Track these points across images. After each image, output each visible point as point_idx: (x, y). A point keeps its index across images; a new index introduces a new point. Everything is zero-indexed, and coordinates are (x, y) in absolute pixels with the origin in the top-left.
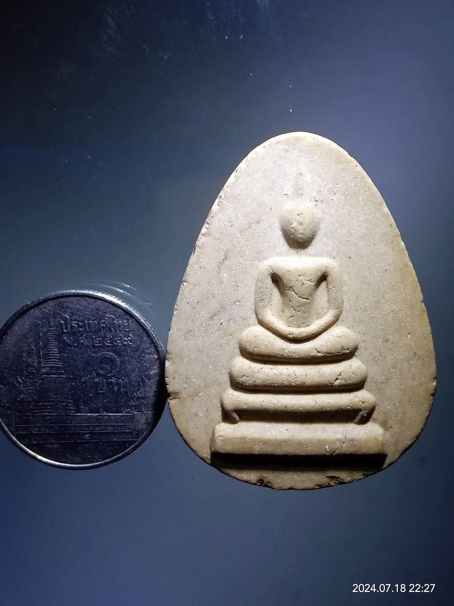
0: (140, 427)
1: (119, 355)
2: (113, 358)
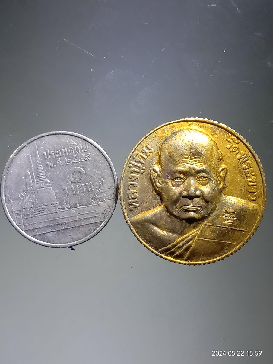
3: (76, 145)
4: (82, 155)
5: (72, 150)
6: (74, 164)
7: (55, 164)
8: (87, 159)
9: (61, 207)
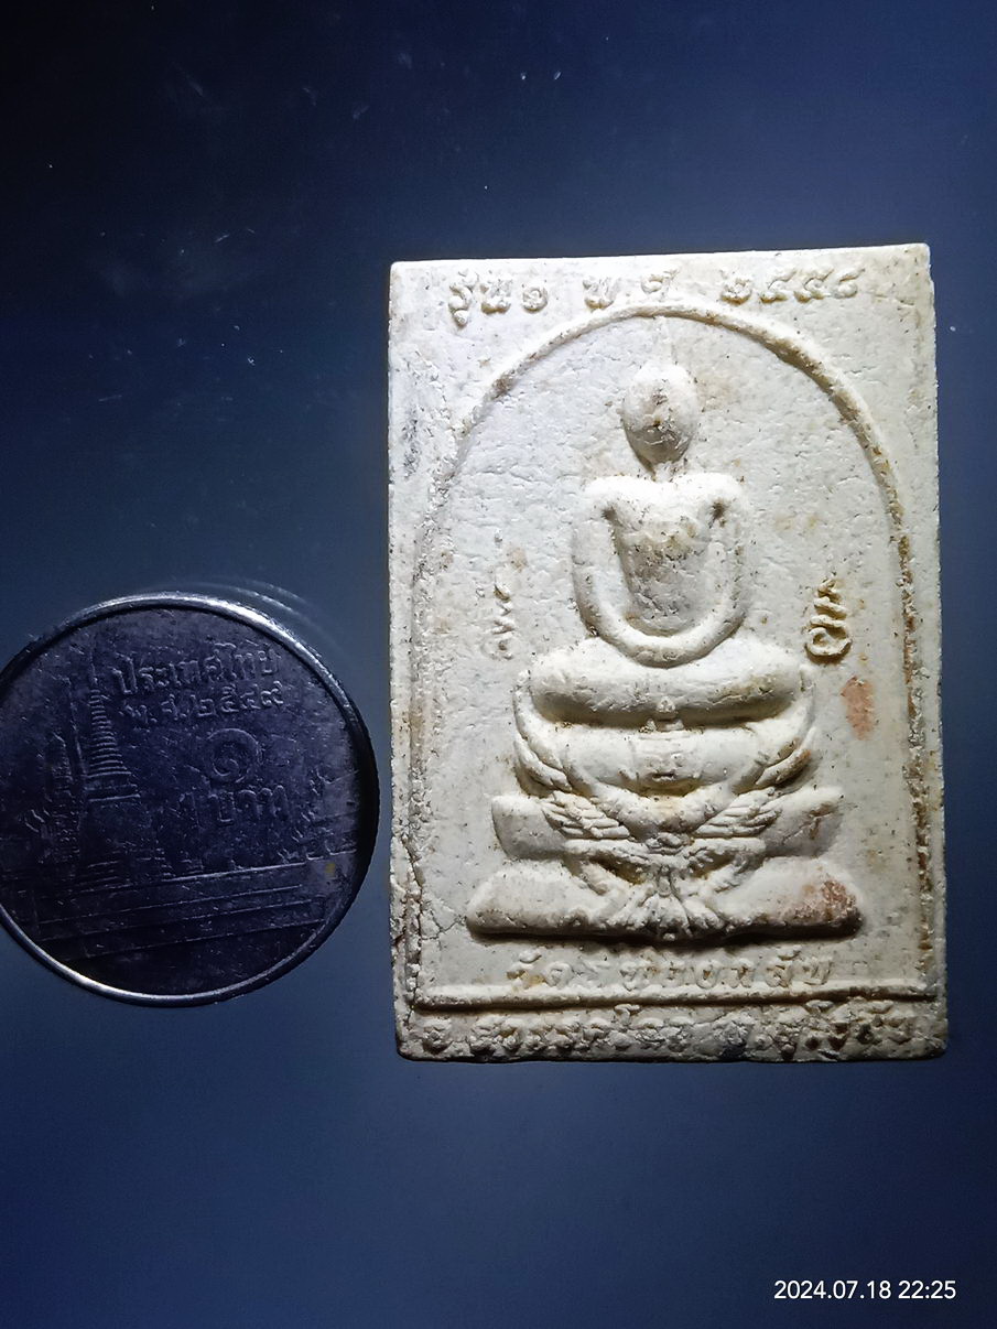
0: (325, 891)
1: (258, 732)
2: (243, 742)
3: (233, 652)
4: (254, 689)
5: (218, 665)
6: (226, 720)
7: (157, 712)
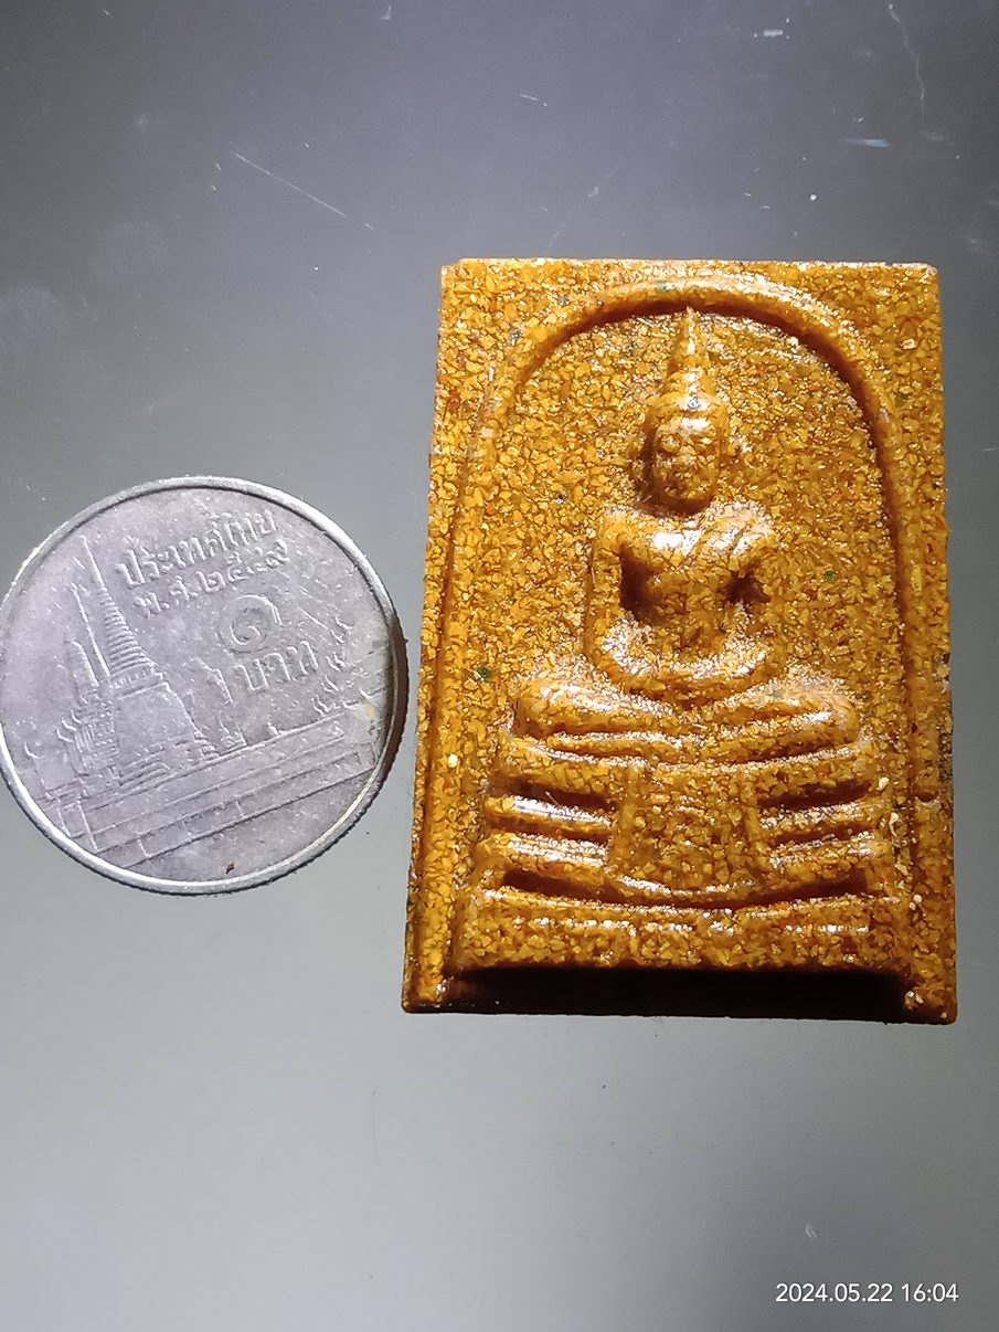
8: (278, 563)
9: (213, 748)
